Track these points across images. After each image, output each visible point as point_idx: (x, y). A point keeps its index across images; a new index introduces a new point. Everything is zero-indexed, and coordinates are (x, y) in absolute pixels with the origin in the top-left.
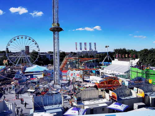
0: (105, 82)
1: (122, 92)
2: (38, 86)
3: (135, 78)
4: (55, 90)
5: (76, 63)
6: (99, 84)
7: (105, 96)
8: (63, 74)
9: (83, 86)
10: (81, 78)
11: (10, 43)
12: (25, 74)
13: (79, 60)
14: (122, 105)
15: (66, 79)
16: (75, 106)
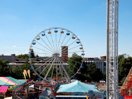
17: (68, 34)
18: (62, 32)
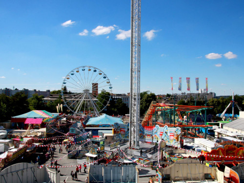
0: (220, 151)
2: (102, 149)
4: (129, 157)
5: (171, 114)
6: (208, 153)
7: (216, 175)
8: (146, 131)
9: (179, 155)
10: (178, 140)
12: (86, 128)
13: (176, 109)
15: (151, 141)
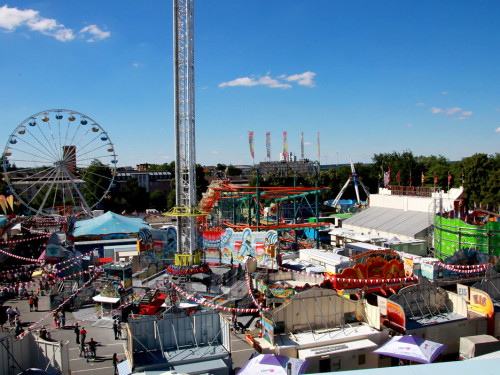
0: (359, 270)
1: (419, 301)
2: (128, 284)
3: (456, 254)
6: (335, 276)
7: (364, 313)
8: (206, 243)
9: (283, 284)
10: (273, 256)
11: (17, 134)
12: (77, 243)
13: (262, 193)
14: (423, 345)
15: (218, 261)
16: (267, 351)
17: (84, 123)
18: (72, 119)
